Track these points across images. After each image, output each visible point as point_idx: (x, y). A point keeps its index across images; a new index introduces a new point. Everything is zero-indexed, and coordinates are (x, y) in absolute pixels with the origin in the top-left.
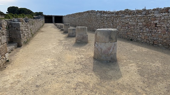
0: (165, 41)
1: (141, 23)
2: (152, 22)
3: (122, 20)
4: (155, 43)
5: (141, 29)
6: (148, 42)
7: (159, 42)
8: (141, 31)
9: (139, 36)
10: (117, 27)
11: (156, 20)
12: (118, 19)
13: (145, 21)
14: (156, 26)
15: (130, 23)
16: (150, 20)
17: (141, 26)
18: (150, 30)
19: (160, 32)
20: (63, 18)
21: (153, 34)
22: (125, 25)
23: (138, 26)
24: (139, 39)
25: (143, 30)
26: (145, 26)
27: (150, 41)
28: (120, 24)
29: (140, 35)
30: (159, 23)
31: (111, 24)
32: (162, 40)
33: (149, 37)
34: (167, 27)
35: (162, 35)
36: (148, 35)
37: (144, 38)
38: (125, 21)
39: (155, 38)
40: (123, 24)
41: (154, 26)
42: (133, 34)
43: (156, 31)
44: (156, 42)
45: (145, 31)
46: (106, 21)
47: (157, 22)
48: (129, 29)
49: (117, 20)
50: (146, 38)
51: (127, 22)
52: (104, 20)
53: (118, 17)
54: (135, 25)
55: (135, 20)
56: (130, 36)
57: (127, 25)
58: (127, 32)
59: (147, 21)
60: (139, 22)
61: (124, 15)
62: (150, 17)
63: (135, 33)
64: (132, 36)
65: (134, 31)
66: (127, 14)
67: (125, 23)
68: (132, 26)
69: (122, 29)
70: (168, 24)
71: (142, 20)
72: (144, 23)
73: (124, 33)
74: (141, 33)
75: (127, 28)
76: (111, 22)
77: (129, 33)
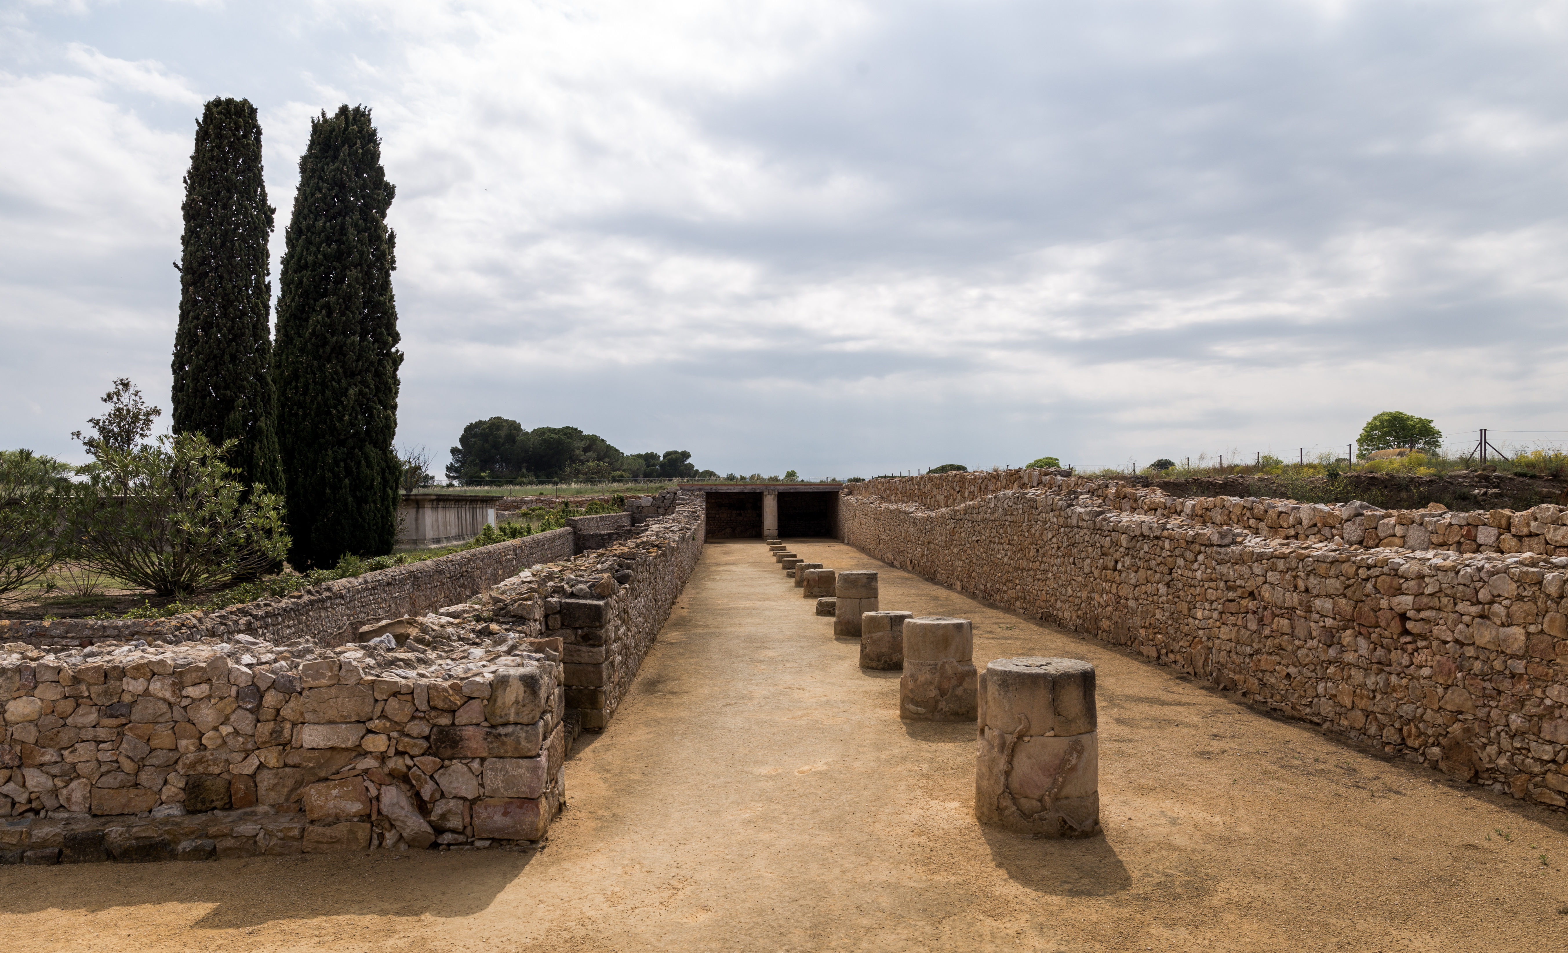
0: (1456, 728)
1: (1328, 604)
2: (1384, 603)
3: (1224, 569)
4: (1410, 742)
5: (1331, 638)
6: (1373, 729)
7: (1430, 732)
8: (1332, 652)
9: (1321, 689)
10: (1199, 614)
11: (1399, 591)
12: (1201, 558)
13: (1349, 592)
14: (1406, 632)
15: (1266, 592)
16: (1369, 585)
17: (1329, 622)
18: (1380, 652)
19: (1426, 672)
21: (1394, 679)
22: (1244, 602)
23: (1315, 616)
24: (1326, 709)
25: (1343, 649)
26: (1348, 622)
27: (1382, 728)
28: (1211, 594)
29: (1325, 678)
30: (1419, 611)
31: (1163, 589)
32: (1440, 721)
33: (1378, 697)
34: (1457, 641)
35: (1440, 690)
36: (1370, 681)
37: (1349, 706)
38: (1241, 577)
39: (1407, 709)
40: (1231, 595)
41: (1395, 627)
42: (1292, 670)
43: (1405, 661)
44: (1414, 730)
45: (1350, 657)
46: (1128, 561)
47: (1405, 601)
48: (1267, 631)
49: (1196, 566)
50: (1362, 704)
51: (1251, 585)
52: (1117, 555)
53: (1197, 547)
54: (1294, 609)
55: (1295, 577)
56: (1273, 680)
57: (1252, 605)
58: (1258, 652)
59: (1358, 594)
60: (1315, 592)
61: (1240, 535)
62: (1369, 568)
63: (1298, 663)
64: (1283, 685)
65: (1294, 652)
66: (1262, 525)
67: (1240, 591)
68: (1282, 616)
69: (1225, 632)
70: (1461, 626)
71: (1333, 584)
72: (1344, 601)
73: (1238, 660)
74: (1331, 670)
75: (1253, 626)
76: (1157, 576)
77: (1265, 661)
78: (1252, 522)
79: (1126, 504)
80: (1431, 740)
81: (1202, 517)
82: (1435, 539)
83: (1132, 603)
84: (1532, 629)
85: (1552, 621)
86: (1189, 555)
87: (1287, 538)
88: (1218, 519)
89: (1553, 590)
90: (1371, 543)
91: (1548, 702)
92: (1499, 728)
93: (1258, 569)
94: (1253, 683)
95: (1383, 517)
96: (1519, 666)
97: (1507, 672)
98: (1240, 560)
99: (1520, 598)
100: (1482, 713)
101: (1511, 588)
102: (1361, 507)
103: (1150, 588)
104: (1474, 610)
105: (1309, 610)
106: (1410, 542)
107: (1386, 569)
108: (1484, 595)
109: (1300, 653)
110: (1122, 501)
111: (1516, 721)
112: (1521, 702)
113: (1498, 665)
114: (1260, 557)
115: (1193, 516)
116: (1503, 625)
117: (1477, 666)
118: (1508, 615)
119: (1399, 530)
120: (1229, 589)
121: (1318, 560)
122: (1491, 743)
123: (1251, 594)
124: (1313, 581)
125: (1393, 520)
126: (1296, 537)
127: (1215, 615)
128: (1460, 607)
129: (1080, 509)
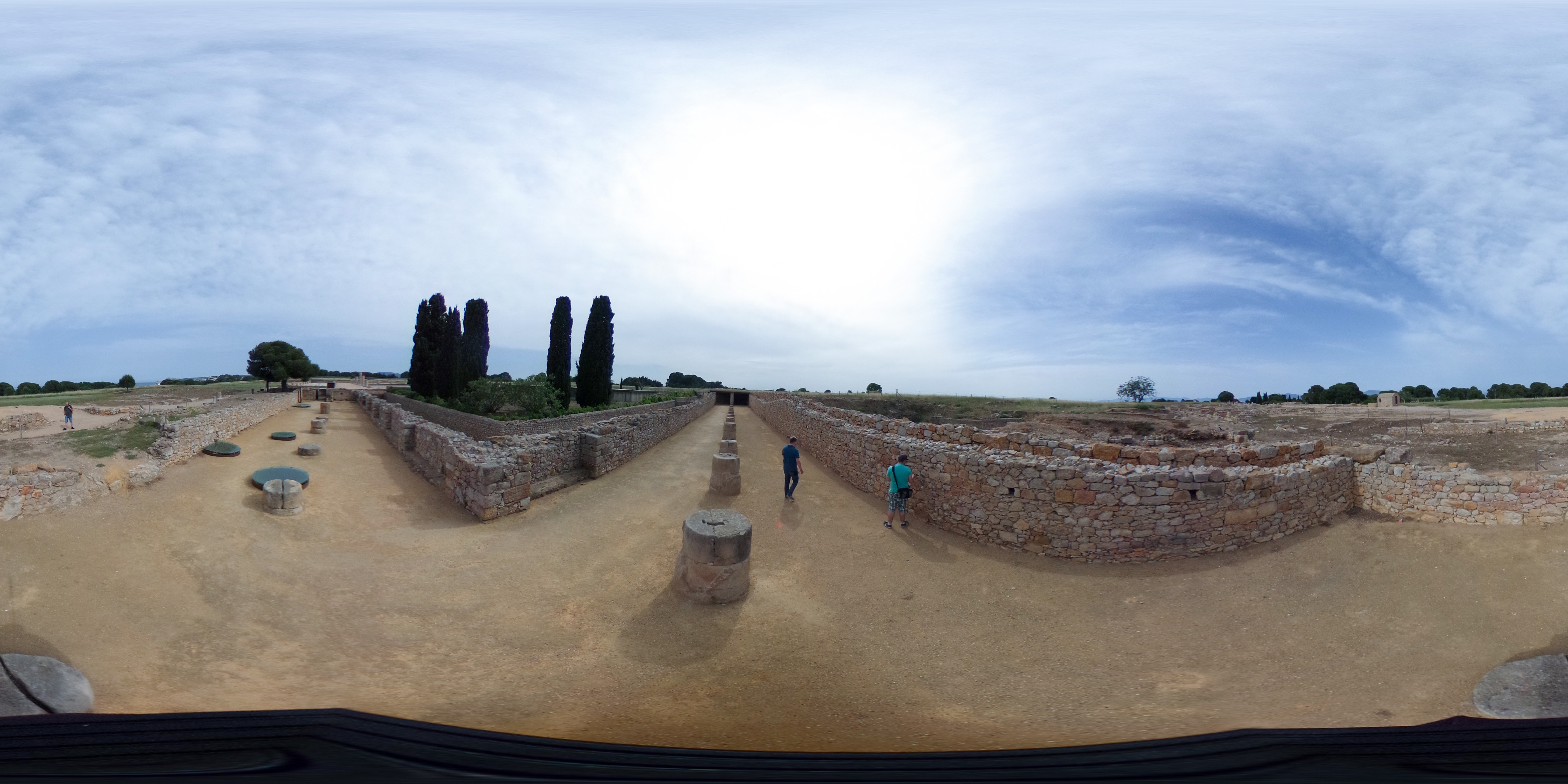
1: (872, 454)
3: (837, 434)
8: (873, 470)
9: (868, 481)
10: (829, 447)
12: (831, 429)
13: (880, 450)
15: (851, 445)
16: (888, 450)
17: (872, 460)
20: (751, 397)
22: (844, 447)
24: (870, 488)
25: (877, 470)
28: (834, 442)
29: (870, 478)
31: (819, 437)
34: (921, 475)
38: (843, 438)
40: (839, 444)
46: (810, 426)
48: (850, 458)
49: (829, 432)
51: (846, 442)
52: (807, 424)
53: (830, 426)
54: (860, 452)
55: (861, 442)
56: (852, 475)
57: (846, 448)
58: (847, 464)
59: (883, 452)
60: (868, 448)
61: (843, 422)
62: (888, 443)
63: (860, 471)
64: (855, 477)
65: (860, 468)
66: (850, 419)
67: (842, 443)
68: (856, 454)
69: (837, 455)
70: (923, 470)
71: (874, 447)
72: (878, 454)
73: (841, 465)
74: (872, 476)
75: (846, 455)
76: (818, 433)
77: (850, 468)
78: (847, 418)
79: (812, 407)
80: (910, 507)
81: (832, 414)
82: (908, 432)
83: (810, 439)
84: (954, 475)
85: (962, 473)
86: (827, 428)
87: (858, 425)
88: (837, 415)
89: (963, 462)
90: (886, 431)
91: (960, 501)
92: (939, 508)
93: (849, 437)
94: (846, 474)
95: (890, 422)
96: (948, 488)
97: (943, 489)
98: (843, 432)
99: (948, 463)
100: (931, 502)
101: (946, 459)
102: (881, 417)
103: (816, 436)
104: (930, 465)
105: (865, 454)
106: (899, 432)
107: (894, 445)
108: (933, 460)
109: (862, 468)
110: (811, 406)
111: (946, 506)
112: (948, 500)
113: (939, 486)
114: (849, 433)
115: (829, 414)
116: (941, 472)
117: (930, 485)
118: (943, 469)
119: (896, 428)
120: (839, 441)
121: (869, 437)
122: (935, 512)
123: (846, 444)
124: (867, 445)
125: (893, 424)
126: (861, 425)
127: (834, 449)
128: (923, 463)
129: (798, 407)
